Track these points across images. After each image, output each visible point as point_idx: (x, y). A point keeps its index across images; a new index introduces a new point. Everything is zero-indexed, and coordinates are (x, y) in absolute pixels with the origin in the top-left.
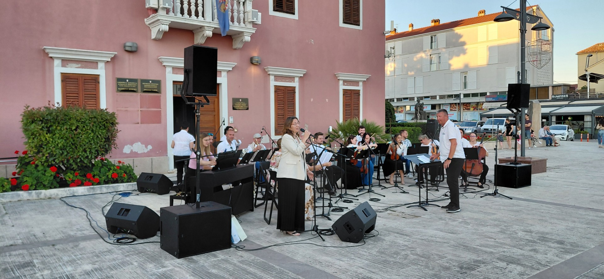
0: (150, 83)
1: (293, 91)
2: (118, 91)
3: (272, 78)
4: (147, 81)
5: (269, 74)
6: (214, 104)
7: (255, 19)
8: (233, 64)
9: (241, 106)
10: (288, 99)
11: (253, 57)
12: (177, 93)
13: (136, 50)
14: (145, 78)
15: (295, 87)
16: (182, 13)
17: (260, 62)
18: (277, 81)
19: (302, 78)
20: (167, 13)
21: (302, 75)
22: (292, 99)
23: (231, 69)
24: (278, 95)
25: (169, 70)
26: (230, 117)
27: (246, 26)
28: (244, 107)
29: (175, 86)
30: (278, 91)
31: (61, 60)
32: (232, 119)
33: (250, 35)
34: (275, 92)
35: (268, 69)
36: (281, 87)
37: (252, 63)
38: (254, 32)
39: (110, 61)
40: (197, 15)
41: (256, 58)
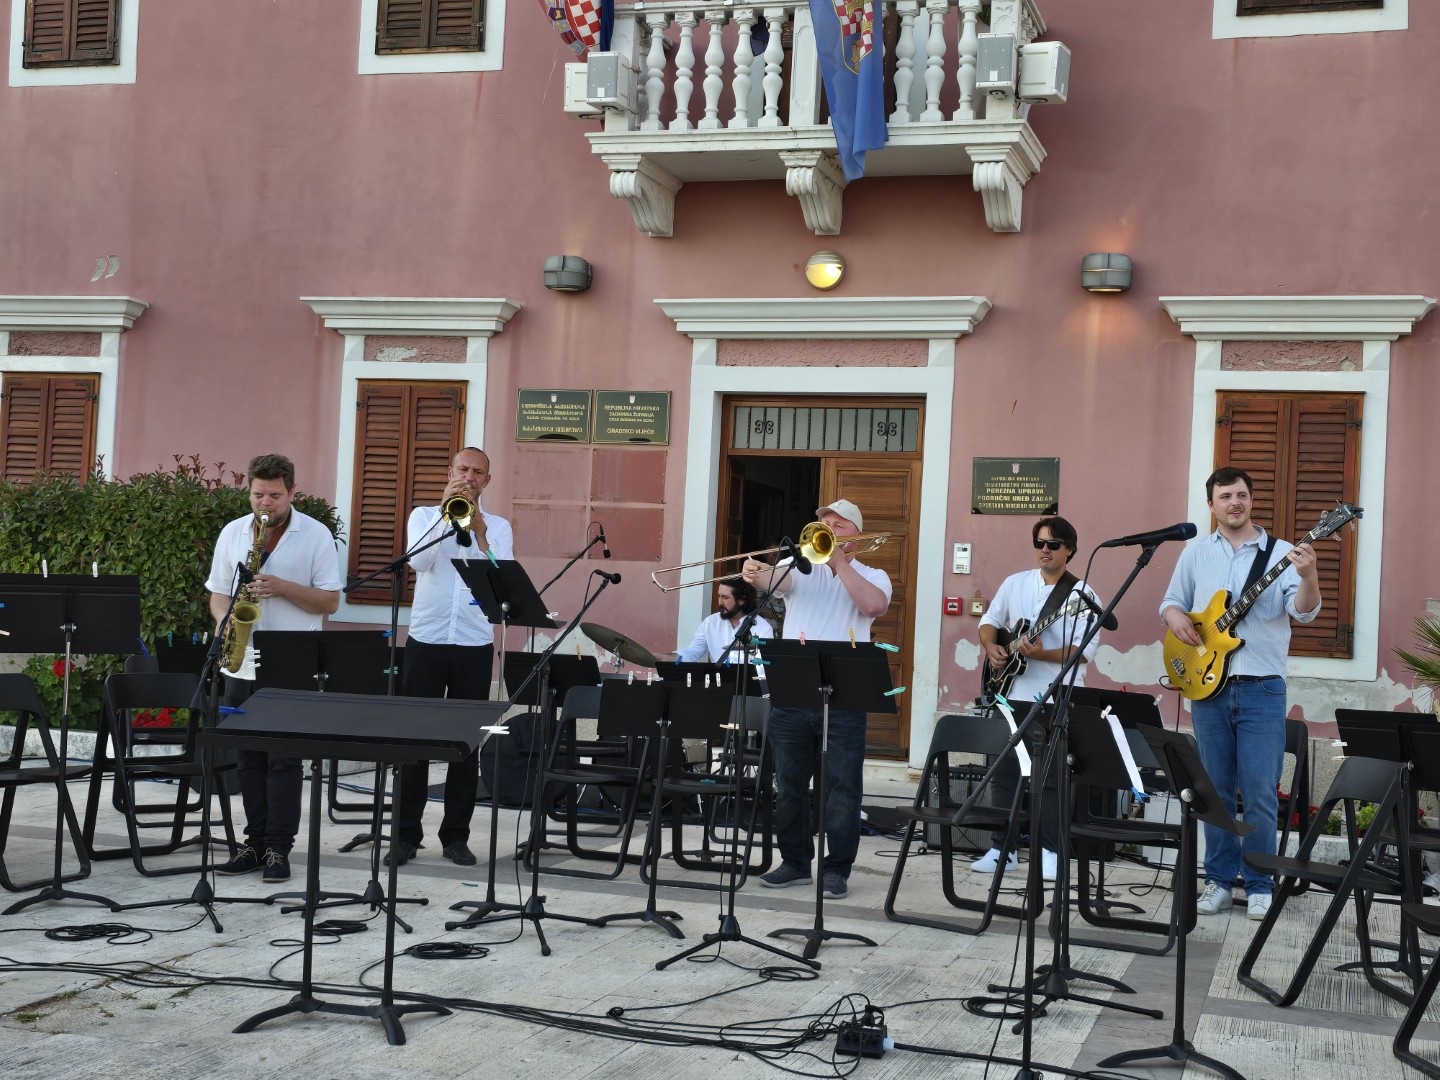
0: (629, 404)
1: (1341, 419)
2: (521, 438)
3: (1207, 353)
4: (621, 398)
5: (1189, 336)
6: (903, 486)
7: (994, 75)
8: (975, 304)
9: (1018, 498)
10: (1304, 457)
11: (1084, 259)
12: (751, 442)
13: (584, 284)
14: (617, 387)
15: (1363, 394)
16: (696, 112)
17: (1122, 281)
18: (1236, 366)
19: (1407, 343)
20: (635, 128)
21: (1407, 328)
22: (1330, 458)
23: (964, 326)
24: (1232, 442)
25: (703, 349)
26: (957, 545)
27: (980, 114)
28: (1030, 502)
29: (742, 415)
30: (1237, 418)
31: (363, 338)
32: (967, 554)
33: (1003, 157)
34: (1219, 422)
35: (1173, 311)
36: (1260, 397)
37: (1087, 288)
38: (1015, 138)
39: (501, 329)
40: (726, 112)
41: (1097, 262)
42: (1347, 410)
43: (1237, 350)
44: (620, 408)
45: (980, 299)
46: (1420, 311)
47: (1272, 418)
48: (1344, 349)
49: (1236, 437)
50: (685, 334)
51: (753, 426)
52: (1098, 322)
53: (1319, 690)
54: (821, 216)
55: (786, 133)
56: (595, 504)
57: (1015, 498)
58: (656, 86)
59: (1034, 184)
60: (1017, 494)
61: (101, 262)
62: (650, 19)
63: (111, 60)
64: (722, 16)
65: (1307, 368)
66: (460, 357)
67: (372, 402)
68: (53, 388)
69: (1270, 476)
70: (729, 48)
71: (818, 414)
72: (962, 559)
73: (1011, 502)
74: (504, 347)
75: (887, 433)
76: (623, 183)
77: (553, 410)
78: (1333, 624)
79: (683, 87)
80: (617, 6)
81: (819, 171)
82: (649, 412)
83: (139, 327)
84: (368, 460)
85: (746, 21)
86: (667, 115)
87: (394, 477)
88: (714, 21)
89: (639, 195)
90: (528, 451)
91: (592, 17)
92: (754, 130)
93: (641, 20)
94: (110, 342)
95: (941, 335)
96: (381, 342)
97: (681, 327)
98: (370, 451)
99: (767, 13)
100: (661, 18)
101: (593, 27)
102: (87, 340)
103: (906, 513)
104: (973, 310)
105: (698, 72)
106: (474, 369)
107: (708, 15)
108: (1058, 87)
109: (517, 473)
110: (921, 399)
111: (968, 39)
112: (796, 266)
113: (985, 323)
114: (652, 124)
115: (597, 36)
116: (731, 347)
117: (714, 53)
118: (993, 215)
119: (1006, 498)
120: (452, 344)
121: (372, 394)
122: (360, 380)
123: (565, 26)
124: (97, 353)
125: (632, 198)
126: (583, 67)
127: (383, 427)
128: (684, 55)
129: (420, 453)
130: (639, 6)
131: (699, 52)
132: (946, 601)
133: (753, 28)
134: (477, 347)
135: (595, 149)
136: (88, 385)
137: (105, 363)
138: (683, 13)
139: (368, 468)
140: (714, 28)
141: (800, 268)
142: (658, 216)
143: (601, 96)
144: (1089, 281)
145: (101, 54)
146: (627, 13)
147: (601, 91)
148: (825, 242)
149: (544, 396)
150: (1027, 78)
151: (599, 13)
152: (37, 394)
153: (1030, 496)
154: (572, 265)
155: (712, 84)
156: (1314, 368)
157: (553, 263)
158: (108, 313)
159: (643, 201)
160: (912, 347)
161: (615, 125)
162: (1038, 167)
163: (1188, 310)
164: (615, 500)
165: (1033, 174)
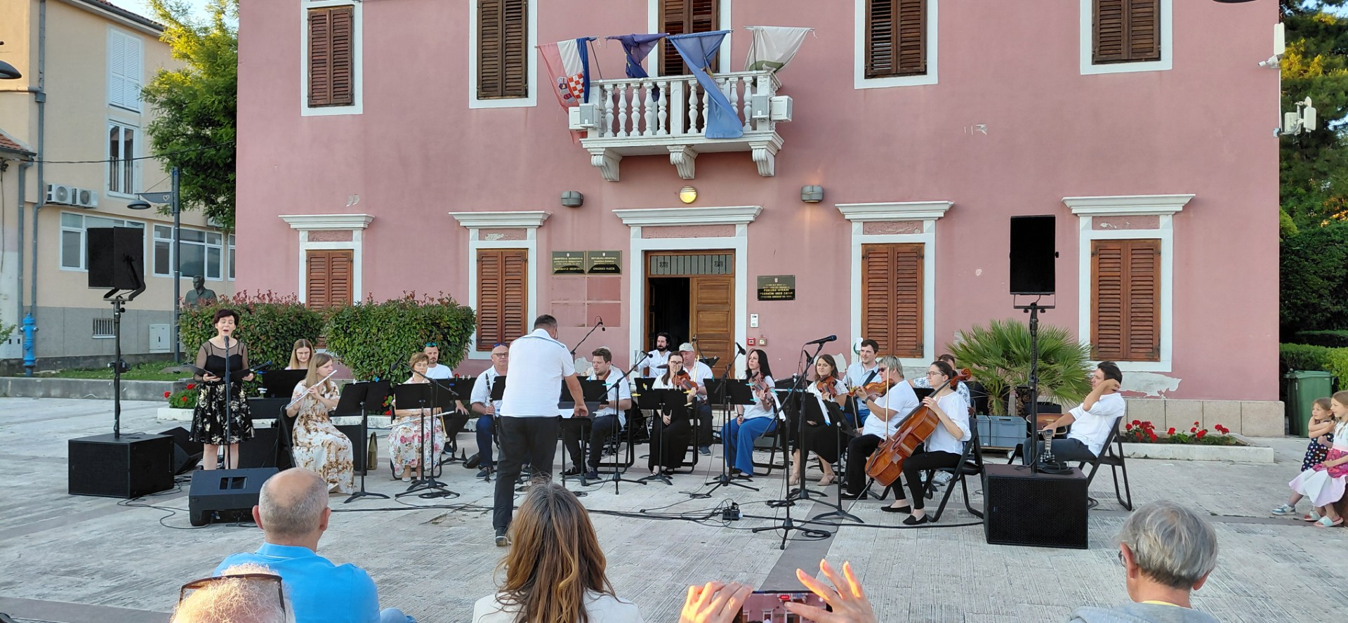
0: (603, 256)
1: (915, 255)
2: (554, 272)
3: (857, 227)
4: (600, 253)
5: (849, 220)
6: (728, 288)
7: (760, 112)
8: (756, 209)
9: (778, 293)
10: (900, 272)
11: (802, 188)
12: (659, 272)
13: (579, 203)
14: (596, 249)
15: (924, 243)
16: (629, 129)
17: (820, 198)
18: (869, 233)
19: (942, 221)
20: (602, 135)
21: (942, 215)
22: (911, 272)
23: (752, 219)
24: (869, 266)
25: (635, 231)
26: (752, 315)
27: (755, 129)
28: (783, 295)
29: (654, 259)
30: (870, 256)
31: (478, 230)
32: (757, 318)
33: (765, 147)
34: (863, 258)
35: (841, 210)
36: (880, 246)
37: (804, 201)
38: (770, 139)
39: (542, 225)
40: (642, 128)
41: (808, 189)
42: (917, 251)
43: (869, 226)
44: (598, 258)
45: (758, 207)
46: (947, 207)
47: (886, 255)
48: (916, 224)
49: (870, 264)
50: (627, 225)
51: (659, 265)
52: (810, 215)
53: (910, 372)
54: (686, 171)
55: (669, 138)
56: (589, 302)
57: (777, 293)
58: (610, 117)
59: (779, 155)
60: (777, 291)
61: (350, 197)
62: (606, 87)
63: (350, 103)
64: (639, 85)
65: (900, 233)
66: (524, 237)
67: (484, 259)
68: (331, 257)
69: (886, 280)
70: (642, 99)
71: (687, 258)
72: (754, 321)
73: (775, 295)
74: (544, 232)
75: (719, 266)
76: (597, 160)
77: (568, 260)
78: (915, 343)
79: (622, 117)
80: (591, 82)
81: (685, 153)
82: (612, 260)
83: (371, 226)
84: (484, 285)
85: (649, 87)
86: (616, 129)
87: (496, 293)
88: (635, 87)
89: (605, 165)
90: (558, 279)
91: (579, 87)
92: (655, 136)
93: (602, 87)
94: (357, 235)
95: (741, 223)
96: (486, 231)
97: (625, 222)
98: (484, 282)
99: (658, 84)
100: (611, 86)
101: (581, 91)
102: (347, 234)
103: (729, 301)
104: (755, 212)
105: (629, 110)
106: (530, 243)
107: (632, 85)
108: (787, 116)
109: (552, 289)
110: (735, 250)
111: (748, 95)
112: (675, 193)
113: (760, 216)
114: (609, 134)
115: (582, 95)
116: (647, 230)
117: (635, 102)
118: (761, 170)
119: (773, 294)
120: (521, 232)
121: (483, 255)
122: (478, 249)
123: (567, 91)
124: (351, 240)
125: (601, 167)
126: (578, 109)
127: (489, 270)
128: (622, 103)
129: (507, 282)
130: (601, 81)
131: (629, 100)
132: (748, 340)
133: (652, 90)
134: (531, 233)
135: (584, 146)
136: (348, 255)
137: (356, 244)
138: (621, 84)
139: (484, 289)
140: (635, 91)
141: (678, 194)
142: (613, 173)
143: (587, 124)
144: (805, 198)
145: (345, 101)
146: (595, 85)
147: (586, 121)
148: (688, 182)
149: (563, 254)
150: (774, 112)
151: (583, 85)
152: (323, 260)
153: (783, 292)
154: (575, 195)
155: (635, 116)
156: (903, 233)
157: (566, 195)
158: (356, 222)
159: (606, 168)
160: (729, 228)
161: (592, 135)
162: (780, 148)
163: (850, 210)
164: (598, 300)
165: (778, 150)
